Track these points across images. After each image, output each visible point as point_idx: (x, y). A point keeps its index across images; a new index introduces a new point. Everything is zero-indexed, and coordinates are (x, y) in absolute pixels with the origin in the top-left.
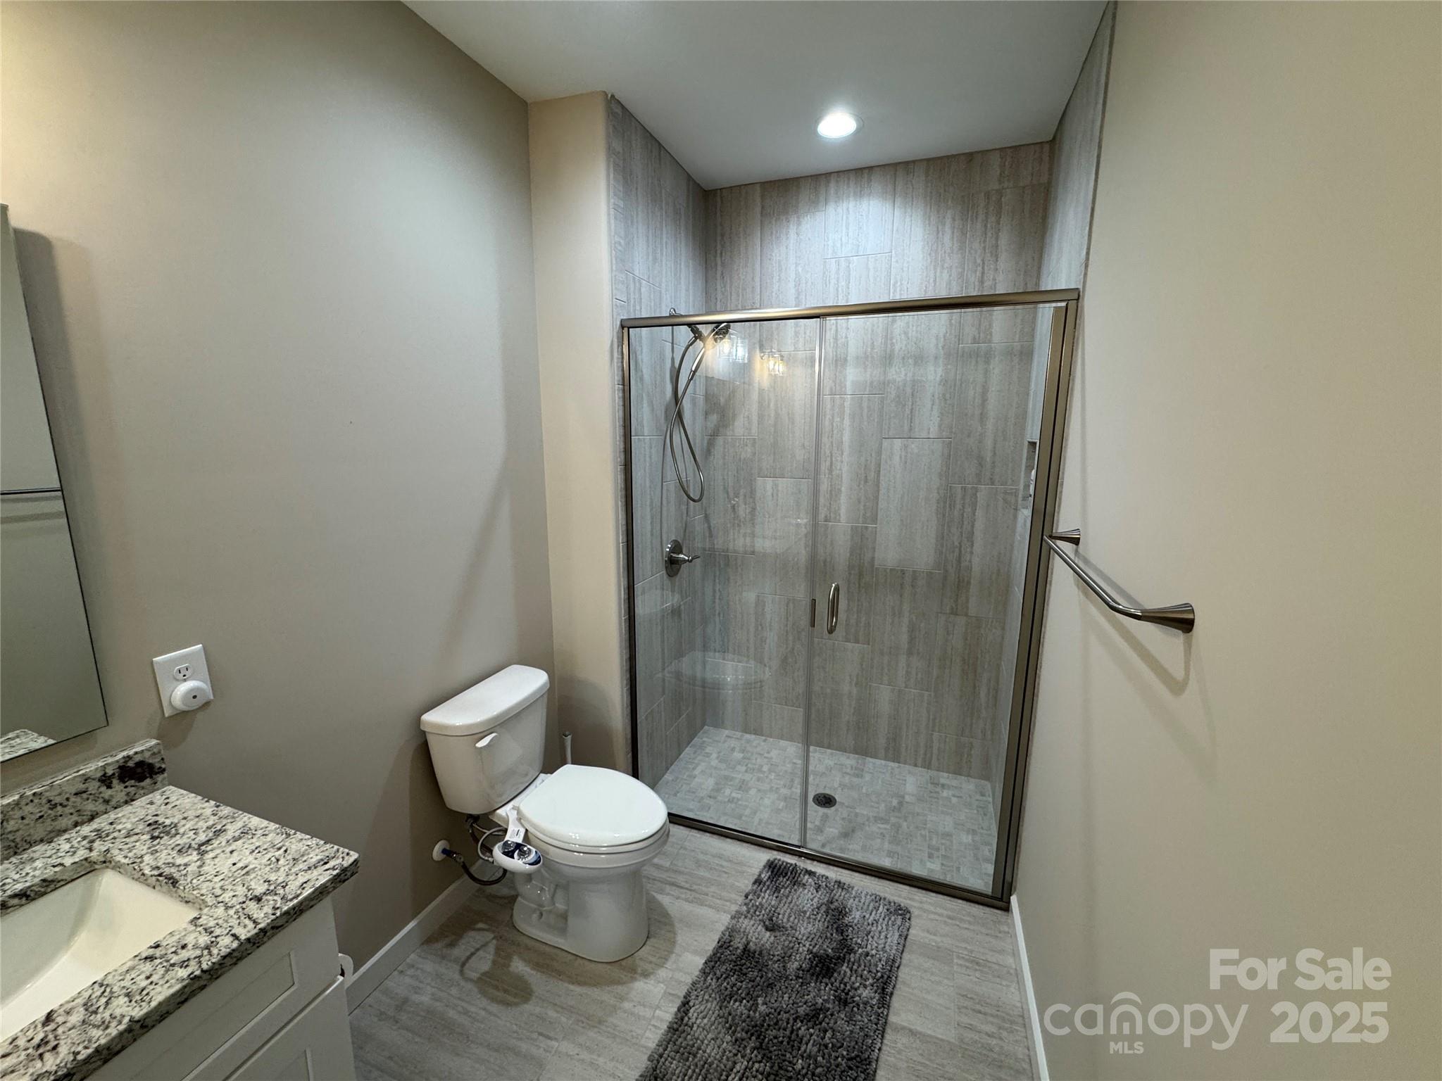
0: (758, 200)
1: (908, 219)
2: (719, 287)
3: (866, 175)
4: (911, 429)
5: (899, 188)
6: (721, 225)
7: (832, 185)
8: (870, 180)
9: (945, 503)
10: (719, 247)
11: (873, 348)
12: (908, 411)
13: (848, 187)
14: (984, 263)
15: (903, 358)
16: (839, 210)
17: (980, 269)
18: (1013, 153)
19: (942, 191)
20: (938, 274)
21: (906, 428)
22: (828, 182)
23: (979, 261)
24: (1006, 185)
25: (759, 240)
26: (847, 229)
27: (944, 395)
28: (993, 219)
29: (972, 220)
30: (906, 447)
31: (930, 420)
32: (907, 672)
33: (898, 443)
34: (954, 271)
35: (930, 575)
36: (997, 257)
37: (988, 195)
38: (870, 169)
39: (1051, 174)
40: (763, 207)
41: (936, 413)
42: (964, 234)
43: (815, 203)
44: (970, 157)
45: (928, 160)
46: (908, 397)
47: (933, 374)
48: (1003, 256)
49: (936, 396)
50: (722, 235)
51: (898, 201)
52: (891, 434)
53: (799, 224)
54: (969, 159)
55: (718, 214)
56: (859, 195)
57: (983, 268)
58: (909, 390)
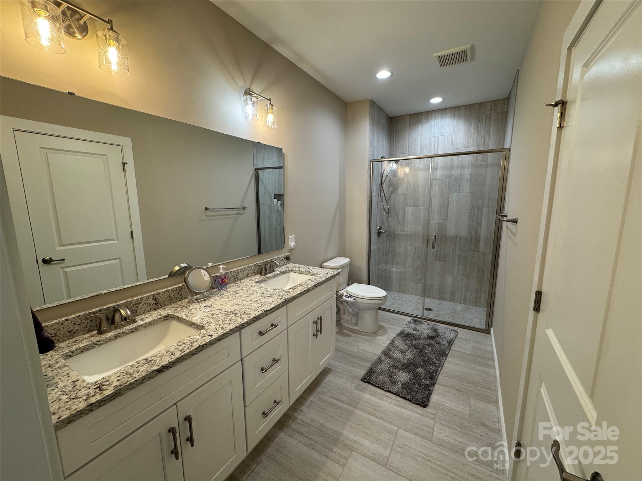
0: (408, 120)
1: (459, 124)
2: (394, 147)
3: (445, 111)
4: (459, 190)
5: (456, 114)
6: (396, 128)
7: (433, 114)
8: (446, 112)
9: (471, 214)
10: (395, 134)
11: (446, 165)
12: (458, 184)
13: (439, 114)
14: (485, 137)
15: (457, 167)
16: (436, 122)
17: (483, 138)
18: (495, 103)
19: (471, 115)
20: (469, 140)
21: (458, 190)
22: (432, 113)
23: (483, 136)
24: (492, 112)
25: (408, 132)
26: (438, 128)
27: (471, 179)
28: (488, 123)
29: (481, 123)
30: (458, 196)
31: (466, 187)
32: (458, 271)
33: (455, 195)
34: (475, 139)
35: (466, 238)
36: (489, 134)
37: (486, 115)
38: (446, 109)
39: (508, 108)
40: (410, 122)
41: (468, 184)
42: (478, 127)
43: (427, 120)
44: (480, 104)
45: (466, 106)
46: (459, 179)
47: (467, 172)
48: (491, 134)
49: (468, 179)
50: (396, 131)
51: (456, 118)
52: (453, 192)
53: (422, 127)
54: (480, 105)
55: (395, 124)
56: (442, 117)
57: (485, 138)
58: (459, 178)
